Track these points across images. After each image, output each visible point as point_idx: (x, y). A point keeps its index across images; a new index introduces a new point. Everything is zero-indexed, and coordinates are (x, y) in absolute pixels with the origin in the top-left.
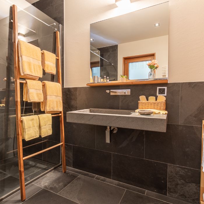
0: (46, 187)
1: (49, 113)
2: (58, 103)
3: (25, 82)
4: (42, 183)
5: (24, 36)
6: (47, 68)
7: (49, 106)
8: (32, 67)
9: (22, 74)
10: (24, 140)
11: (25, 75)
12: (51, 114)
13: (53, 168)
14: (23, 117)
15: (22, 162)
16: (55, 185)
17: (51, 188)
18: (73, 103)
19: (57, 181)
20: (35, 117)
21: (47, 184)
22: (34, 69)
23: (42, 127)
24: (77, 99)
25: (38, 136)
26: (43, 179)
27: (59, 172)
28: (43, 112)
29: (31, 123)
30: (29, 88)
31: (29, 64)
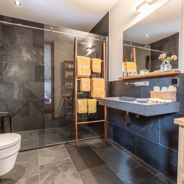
0: (90, 145)
1: (95, 99)
2: (102, 92)
3: (80, 79)
4: (90, 142)
5: (91, 48)
6: (94, 69)
7: (95, 94)
8: (84, 70)
9: (78, 75)
10: (78, 113)
11: (79, 76)
12: (96, 99)
13: (99, 136)
14: (78, 100)
15: (76, 125)
16: (96, 146)
17: (93, 147)
18: (113, 92)
19: (98, 144)
20: (85, 100)
21: (92, 144)
22: (85, 71)
23: (89, 107)
24: (115, 89)
25: (86, 112)
26: (91, 141)
27: (103, 140)
28: (92, 98)
29: (82, 103)
30: (82, 83)
31: (82, 69)
